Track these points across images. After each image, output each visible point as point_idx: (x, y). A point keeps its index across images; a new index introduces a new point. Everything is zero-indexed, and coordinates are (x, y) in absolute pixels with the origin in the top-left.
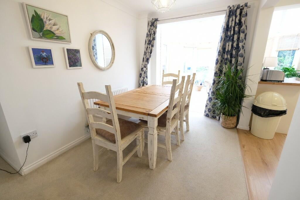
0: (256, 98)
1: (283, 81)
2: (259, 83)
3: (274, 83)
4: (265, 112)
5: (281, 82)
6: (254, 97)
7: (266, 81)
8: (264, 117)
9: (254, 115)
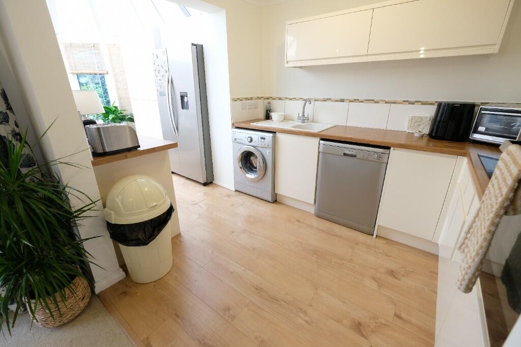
0: (107, 205)
1: (139, 147)
2: (94, 164)
3: (126, 155)
4: (144, 230)
5: (136, 149)
6: (100, 203)
7: (105, 154)
8: (150, 242)
9: (123, 248)
